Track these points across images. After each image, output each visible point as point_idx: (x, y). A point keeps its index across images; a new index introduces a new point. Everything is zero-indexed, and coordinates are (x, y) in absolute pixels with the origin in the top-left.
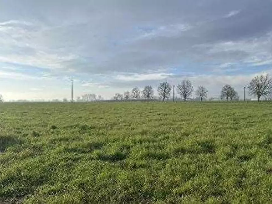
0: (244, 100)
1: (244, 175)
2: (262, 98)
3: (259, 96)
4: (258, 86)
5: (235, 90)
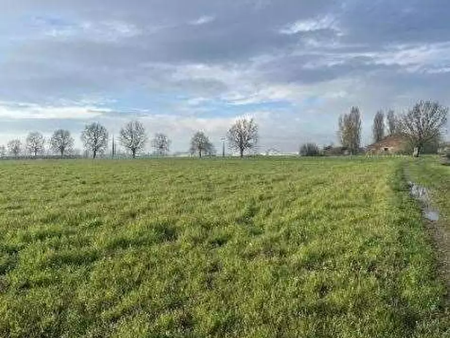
0: (222, 156)
1: (215, 268)
2: (246, 152)
3: (242, 150)
4: (240, 135)
5: (211, 141)
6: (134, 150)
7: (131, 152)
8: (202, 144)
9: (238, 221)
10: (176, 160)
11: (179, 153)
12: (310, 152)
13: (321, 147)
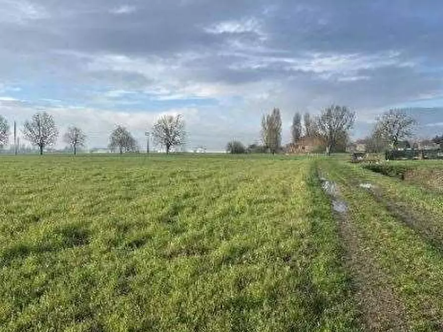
0: (146, 152)
1: (131, 271)
2: (172, 150)
3: (168, 148)
4: (166, 130)
5: (133, 135)
6: (41, 146)
7: (38, 148)
8: (123, 139)
9: (160, 220)
10: (93, 157)
11: (96, 149)
12: (236, 150)
13: (246, 145)
